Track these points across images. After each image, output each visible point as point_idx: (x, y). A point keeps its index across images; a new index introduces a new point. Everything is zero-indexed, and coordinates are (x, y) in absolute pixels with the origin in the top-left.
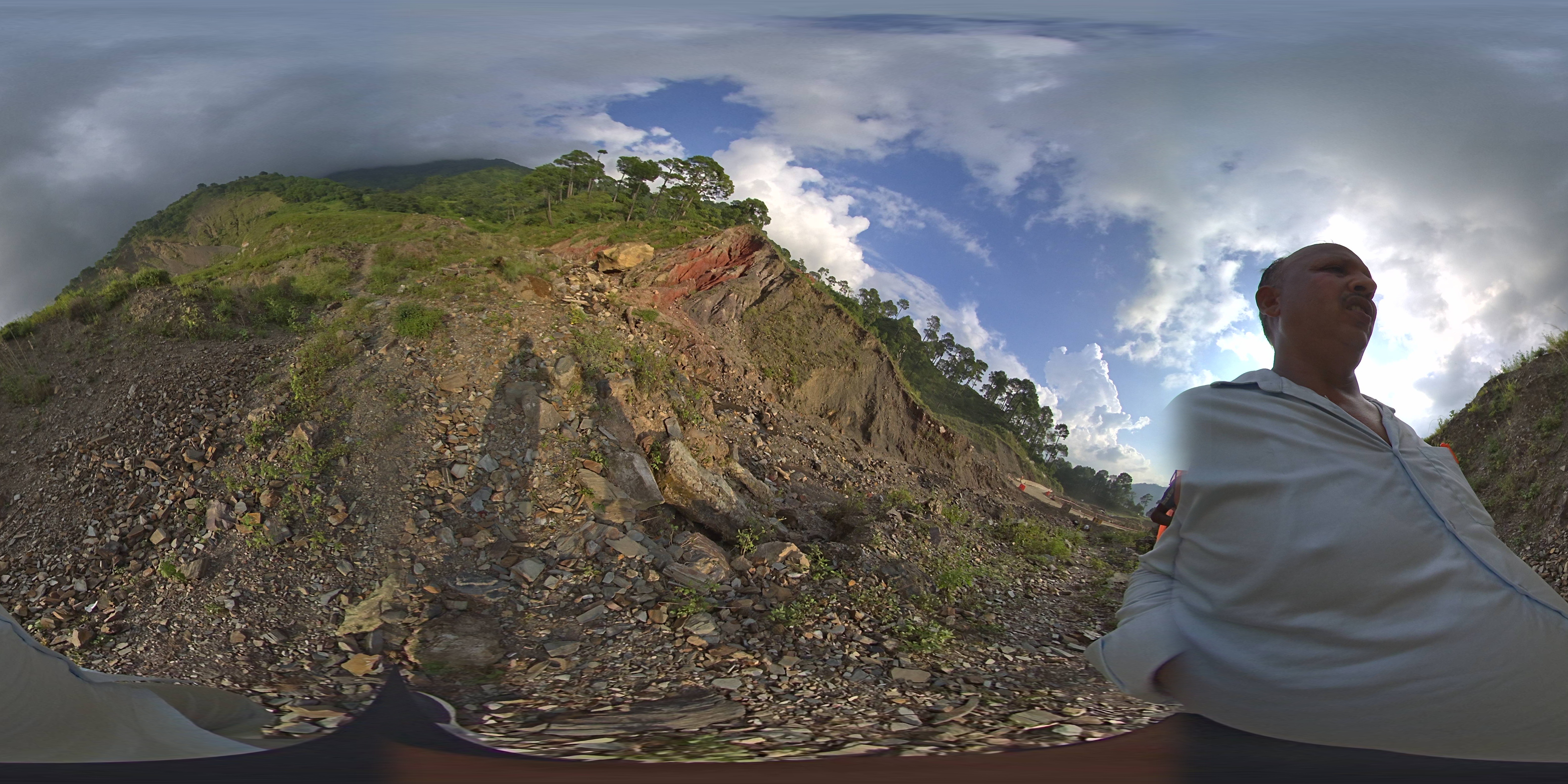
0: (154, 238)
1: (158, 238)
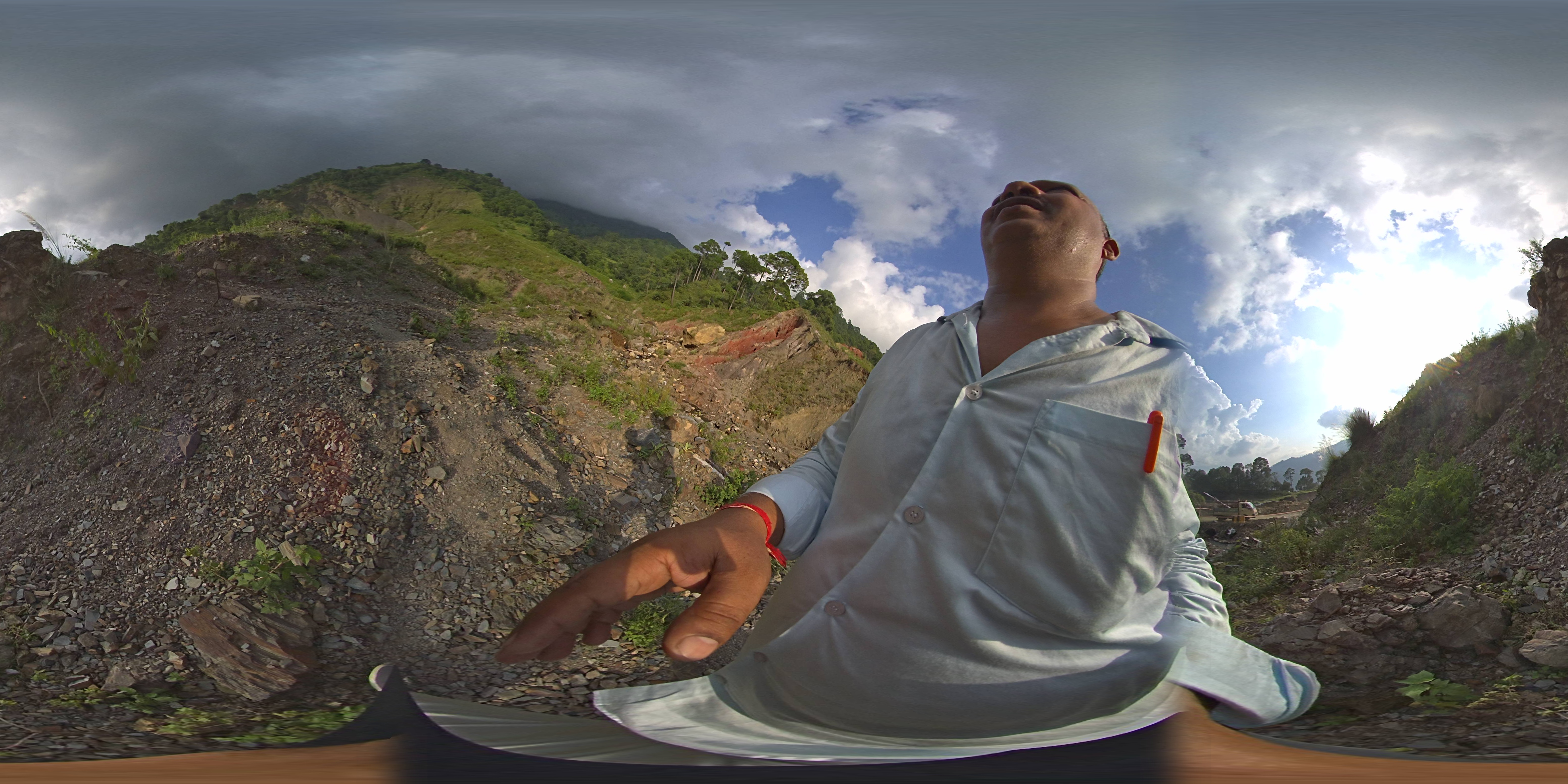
0: (337, 188)
1: (342, 190)
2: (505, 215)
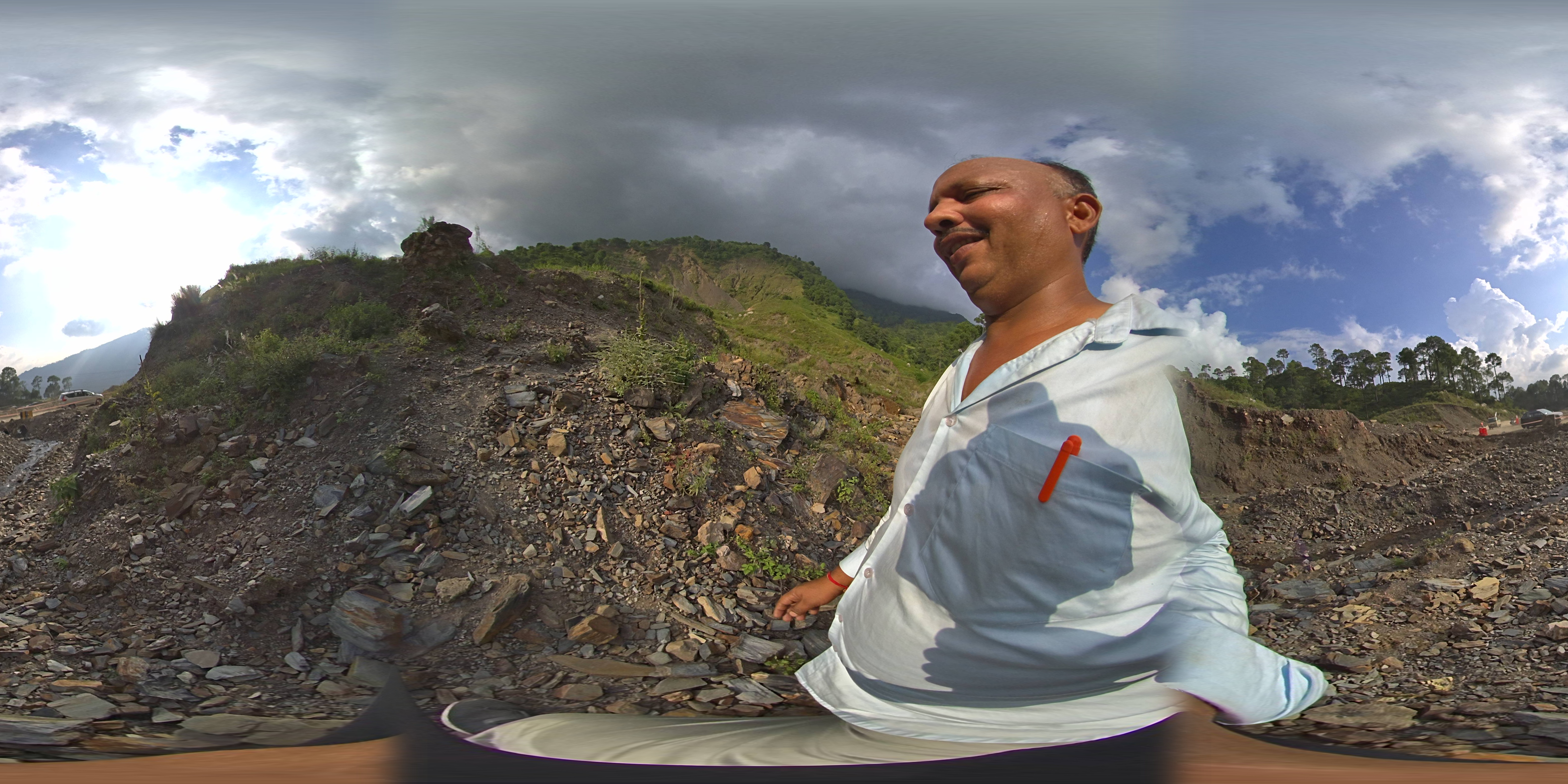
0: (694, 256)
1: (697, 259)
2: (820, 303)
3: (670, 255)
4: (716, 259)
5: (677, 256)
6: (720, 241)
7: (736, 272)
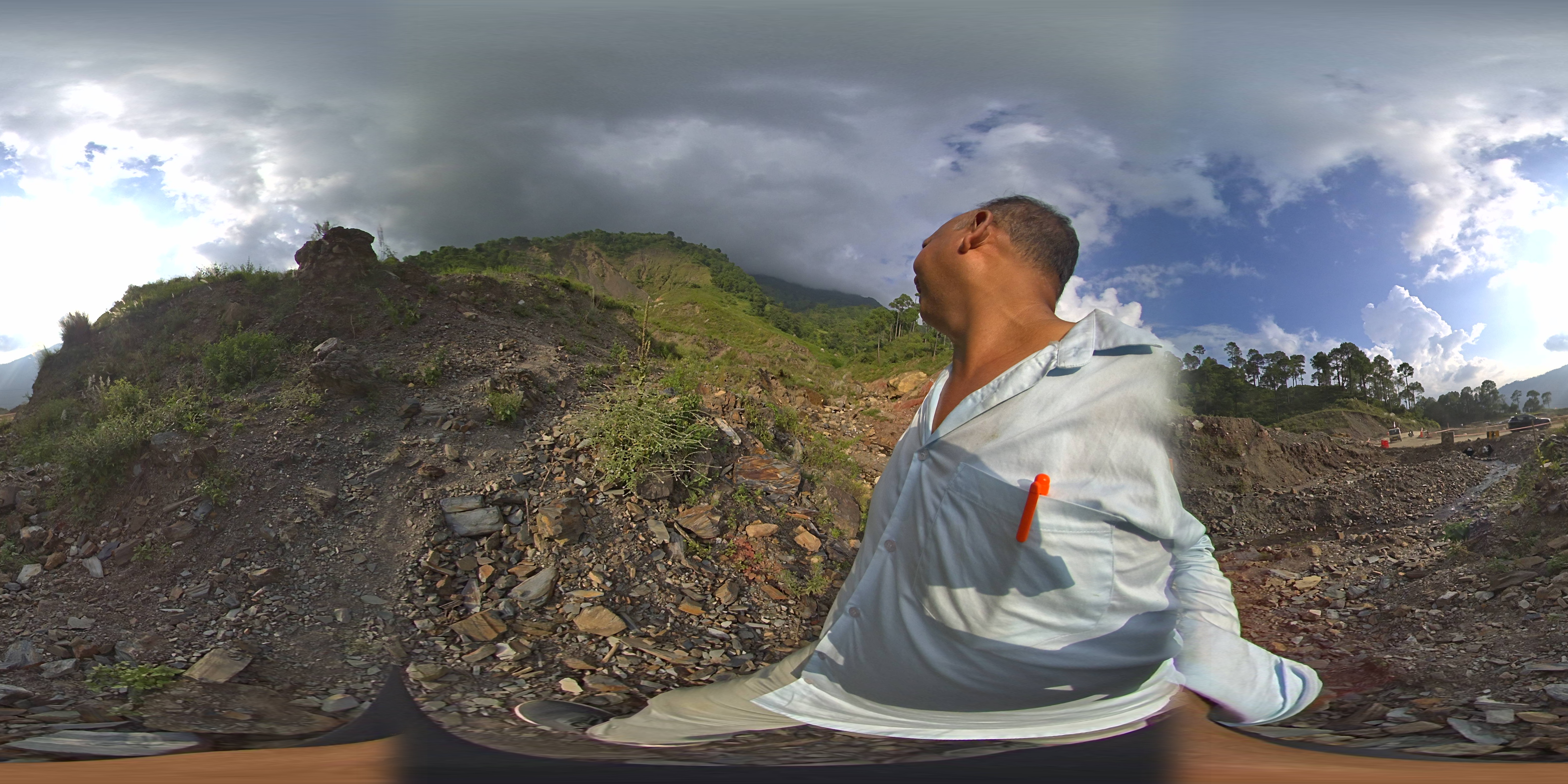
0: (598, 249)
1: (601, 252)
2: (729, 291)
3: (574, 250)
4: (620, 251)
5: (581, 251)
6: (622, 233)
7: (641, 263)
